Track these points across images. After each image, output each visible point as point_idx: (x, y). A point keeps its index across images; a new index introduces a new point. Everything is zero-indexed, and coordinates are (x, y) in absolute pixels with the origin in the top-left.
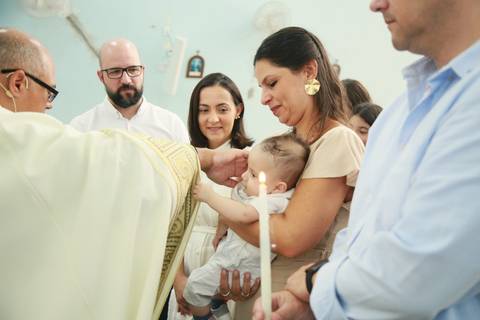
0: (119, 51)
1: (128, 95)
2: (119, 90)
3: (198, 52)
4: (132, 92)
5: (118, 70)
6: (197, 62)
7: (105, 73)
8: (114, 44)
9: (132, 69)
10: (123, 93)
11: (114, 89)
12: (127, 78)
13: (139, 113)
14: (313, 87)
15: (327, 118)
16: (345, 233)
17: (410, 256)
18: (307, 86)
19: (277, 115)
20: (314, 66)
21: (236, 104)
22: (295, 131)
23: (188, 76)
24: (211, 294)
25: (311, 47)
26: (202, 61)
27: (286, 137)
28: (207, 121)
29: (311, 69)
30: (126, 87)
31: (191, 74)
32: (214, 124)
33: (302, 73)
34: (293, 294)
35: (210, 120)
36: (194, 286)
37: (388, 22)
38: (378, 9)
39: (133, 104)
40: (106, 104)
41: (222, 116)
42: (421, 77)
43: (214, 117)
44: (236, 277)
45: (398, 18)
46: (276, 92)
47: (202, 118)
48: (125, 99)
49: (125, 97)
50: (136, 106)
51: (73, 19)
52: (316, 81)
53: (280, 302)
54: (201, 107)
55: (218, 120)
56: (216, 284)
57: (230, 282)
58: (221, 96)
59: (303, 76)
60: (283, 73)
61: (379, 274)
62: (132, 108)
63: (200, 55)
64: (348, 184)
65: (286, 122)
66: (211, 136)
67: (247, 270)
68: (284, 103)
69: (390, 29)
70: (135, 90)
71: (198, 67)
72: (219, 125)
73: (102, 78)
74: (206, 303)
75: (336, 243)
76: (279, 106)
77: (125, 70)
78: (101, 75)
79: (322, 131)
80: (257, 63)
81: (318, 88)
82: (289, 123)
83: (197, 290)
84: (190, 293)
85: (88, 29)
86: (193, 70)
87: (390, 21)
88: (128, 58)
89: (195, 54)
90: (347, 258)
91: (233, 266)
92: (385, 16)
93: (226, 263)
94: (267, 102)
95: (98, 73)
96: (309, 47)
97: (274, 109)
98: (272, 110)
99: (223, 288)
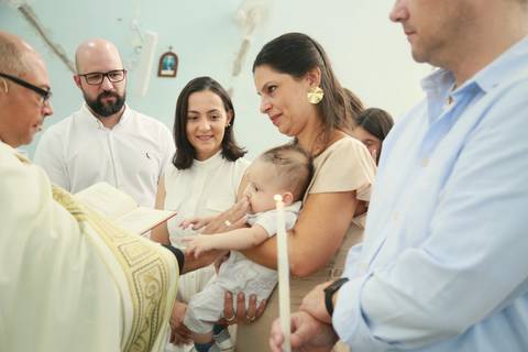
0: (99, 53)
1: (110, 102)
2: (99, 97)
3: (171, 48)
4: (114, 99)
5: (98, 75)
6: (169, 60)
7: (83, 79)
8: (92, 45)
9: (113, 74)
10: (104, 100)
11: (94, 96)
12: (108, 84)
13: (122, 122)
14: (316, 95)
15: (332, 129)
16: (360, 249)
17: (442, 272)
18: (309, 95)
19: (278, 126)
20: (317, 73)
21: (227, 110)
22: (296, 141)
23: (160, 75)
24: (215, 319)
25: (314, 54)
26: (176, 58)
27: (286, 148)
28: (197, 129)
29: (314, 76)
30: (107, 93)
31: (163, 72)
32: (205, 132)
33: (304, 80)
34: (311, 314)
35: (201, 128)
36: (196, 312)
37: (408, 33)
38: (398, 20)
39: (115, 112)
40: (84, 111)
41: (214, 124)
42: (440, 89)
43: (205, 124)
44: (241, 300)
45: (419, 30)
46: (276, 100)
47: (191, 126)
48: (106, 106)
49: (106, 105)
50: (118, 114)
51: (27, 10)
52: (318, 89)
53: (297, 324)
54: (190, 114)
55: (208, 128)
56: (220, 308)
57: (235, 305)
58: (212, 102)
59: (305, 83)
60: (284, 80)
61: (409, 291)
62: (115, 116)
63: (173, 51)
64: (358, 198)
65: (287, 132)
66: (200, 145)
67: (252, 292)
68: (286, 112)
69: (409, 40)
70: (117, 96)
71: (171, 65)
72: (210, 133)
73: (79, 83)
74: (209, 329)
75: (348, 259)
76: (281, 115)
77: (106, 75)
78: (78, 80)
79: (327, 142)
80: (257, 69)
81: (321, 96)
82: (291, 133)
83: (199, 316)
84: (191, 319)
85: (44, 22)
86: (166, 69)
87: (410, 33)
88: (109, 61)
89: (168, 50)
90: (372, 275)
91: (238, 288)
92: (405, 27)
93: (230, 285)
94: (267, 111)
95: (75, 78)
96: (311, 54)
97: (274, 119)
98: (272, 119)
99: (227, 312)
